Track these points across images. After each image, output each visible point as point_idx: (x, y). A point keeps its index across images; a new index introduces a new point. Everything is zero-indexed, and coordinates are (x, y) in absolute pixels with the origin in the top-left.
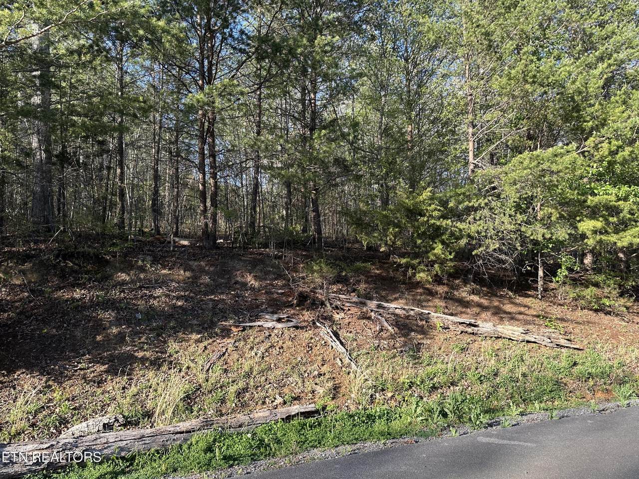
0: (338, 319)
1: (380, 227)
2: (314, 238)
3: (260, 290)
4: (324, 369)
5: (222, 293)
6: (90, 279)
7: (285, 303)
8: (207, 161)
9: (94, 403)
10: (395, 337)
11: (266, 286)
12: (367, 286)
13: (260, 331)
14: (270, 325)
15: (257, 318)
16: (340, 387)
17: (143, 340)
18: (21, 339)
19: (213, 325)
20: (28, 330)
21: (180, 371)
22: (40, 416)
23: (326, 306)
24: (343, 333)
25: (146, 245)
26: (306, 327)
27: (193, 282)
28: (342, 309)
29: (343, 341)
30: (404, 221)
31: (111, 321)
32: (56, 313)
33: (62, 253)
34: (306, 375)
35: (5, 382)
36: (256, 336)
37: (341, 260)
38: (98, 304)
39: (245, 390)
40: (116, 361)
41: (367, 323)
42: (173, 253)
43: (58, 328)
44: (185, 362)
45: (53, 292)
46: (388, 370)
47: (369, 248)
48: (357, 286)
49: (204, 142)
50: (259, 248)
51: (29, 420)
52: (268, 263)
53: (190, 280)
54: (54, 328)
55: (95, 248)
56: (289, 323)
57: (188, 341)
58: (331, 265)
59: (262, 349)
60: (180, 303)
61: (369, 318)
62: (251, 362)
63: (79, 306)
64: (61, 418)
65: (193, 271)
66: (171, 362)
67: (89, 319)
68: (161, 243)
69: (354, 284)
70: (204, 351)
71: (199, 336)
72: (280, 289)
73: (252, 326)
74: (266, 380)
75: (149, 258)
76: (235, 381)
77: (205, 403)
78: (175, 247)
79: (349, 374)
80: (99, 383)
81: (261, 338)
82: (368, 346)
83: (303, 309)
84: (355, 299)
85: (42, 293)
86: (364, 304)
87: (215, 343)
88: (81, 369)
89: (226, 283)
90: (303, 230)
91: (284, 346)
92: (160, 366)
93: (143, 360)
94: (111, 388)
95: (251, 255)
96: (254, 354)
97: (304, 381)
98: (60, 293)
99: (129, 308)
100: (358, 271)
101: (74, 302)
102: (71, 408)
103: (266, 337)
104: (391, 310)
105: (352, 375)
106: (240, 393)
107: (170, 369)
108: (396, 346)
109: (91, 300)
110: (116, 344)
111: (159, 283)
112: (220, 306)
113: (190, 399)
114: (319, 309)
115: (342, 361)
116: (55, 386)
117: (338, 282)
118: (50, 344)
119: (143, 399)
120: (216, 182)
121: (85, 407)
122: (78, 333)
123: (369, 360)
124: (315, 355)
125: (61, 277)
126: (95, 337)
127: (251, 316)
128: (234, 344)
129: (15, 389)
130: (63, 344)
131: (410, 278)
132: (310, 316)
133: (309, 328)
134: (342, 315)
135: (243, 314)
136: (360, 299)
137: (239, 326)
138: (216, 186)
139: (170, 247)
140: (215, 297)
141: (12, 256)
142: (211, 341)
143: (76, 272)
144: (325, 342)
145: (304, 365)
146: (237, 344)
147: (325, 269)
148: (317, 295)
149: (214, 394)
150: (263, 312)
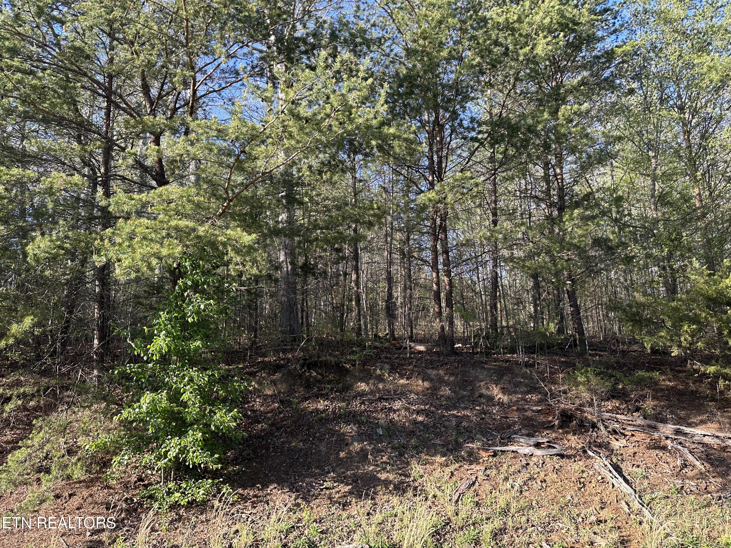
0: (618, 447)
1: (669, 324)
2: (575, 341)
3: (509, 407)
4: (604, 514)
5: (466, 408)
6: (332, 389)
7: (543, 423)
8: (441, 259)
9: (340, 528)
10: (706, 476)
11: (517, 401)
12: (656, 403)
13: (515, 458)
14: (527, 450)
15: (509, 440)
16: (630, 541)
17: (385, 459)
18: (273, 452)
19: (458, 446)
20: (278, 442)
21: (426, 499)
22: (291, 537)
23: (599, 429)
24: (626, 467)
25: (383, 351)
26: (575, 457)
27: (432, 394)
28: (622, 433)
29: (628, 478)
30: (704, 315)
31: (352, 436)
32: (303, 425)
33: (307, 362)
34: (580, 520)
35: (260, 497)
36: (510, 463)
37: (614, 368)
38: (340, 417)
39: (503, 530)
40: (359, 482)
41: (661, 454)
42: (410, 361)
43: (304, 441)
44: (431, 490)
45: (299, 403)
46: (701, 522)
47: (654, 351)
48: (641, 403)
49: (436, 239)
50: (504, 353)
51: (281, 540)
52: (517, 372)
53: (430, 391)
54: (301, 441)
55: (336, 356)
56: (550, 450)
57: (432, 464)
58: (602, 376)
59: (519, 481)
60: (420, 419)
61: (664, 448)
62: (507, 496)
63: (322, 418)
64: (310, 540)
65: (431, 380)
66: (415, 489)
67: (333, 433)
68: (397, 349)
69: (636, 401)
70: (450, 477)
71: (444, 459)
72: (535, 405)
73: (504, 451)
74: (528, 521)
75: (387, 366)
76: (489, 519)
77: (456, 542)
78: (411, 353)
79: (640, 523)
80: (344, 506)
81: (517, 467)
82: (666, 487)
83: (568, 433)
84: (640, 421)
85: (290, 403)
86: (655, 428)
87: (462, 469)
88: (326, 488)
89: (469, 396)
90: (558, 330)
91: (547, 478)
92: (404, 491)
93: (387, 483)
94: (356, 512)
95: (495, 362)
96: (509, 486)
97: (577, 528)
98: (306, 404)
99: (370, 422)
100: (640, 382)
101: (318, 414)
102: (319, 531)
103: (524, 466)
104: (696, 438)
105: (645, 525)
106: (496, 534)
107: (415, 495)
108: (709, 489)
109: (334, 412)
110: (358, 462)
111: (398, 394)
112: (464, 424)
113: (439, 534)
114: (590, 433)
115: (629, 505)
116: (303, 504)
117: (613, 397)
118: (298, 459)
119: (389, 528)
120: (450, 280)
121: (332, 531)
122: (323, 448)
123: (669, 507)
124: (590, 495)
125: (306, 387)
126: (338, 454)
127: (502, 439)
128: (485, 471)
129: (268, 504)
130: (309, 460)
131: (721, 392)
132: (579, 441)
133: (578, 457)
134: (623, 442)
135: (492, 435)
136: (648, 422)
137: (488, 450)
138: (451, 283)
139: (406, 354)
140: (458, 412)
141: (265, 366)
142: (457, 465)
143: (319, 382)
144: (602, 478)
145: (576, 506)
146: (488, 472)
147: (594, 381)
148: (586, 414)
149: (467, 532)
150: (516, 434)
